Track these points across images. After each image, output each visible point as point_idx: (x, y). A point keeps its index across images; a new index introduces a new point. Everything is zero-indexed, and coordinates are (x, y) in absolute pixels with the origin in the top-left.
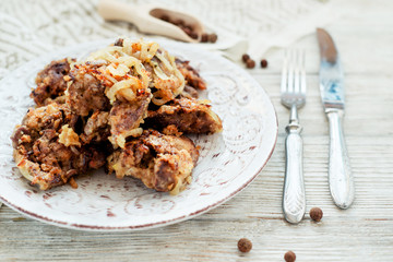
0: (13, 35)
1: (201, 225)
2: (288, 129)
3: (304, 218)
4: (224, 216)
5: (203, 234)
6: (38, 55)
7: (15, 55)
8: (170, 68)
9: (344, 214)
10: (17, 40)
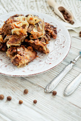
0: (16, 2)
1: (22, 80)
2: (71, 62)
3: (51, 92)
4: (30, 80)
5: (20, 82)
6: (18, 11)
7: (13, 8)
8: (41, 29)
9: (64, 97)
10: (16, 4)
